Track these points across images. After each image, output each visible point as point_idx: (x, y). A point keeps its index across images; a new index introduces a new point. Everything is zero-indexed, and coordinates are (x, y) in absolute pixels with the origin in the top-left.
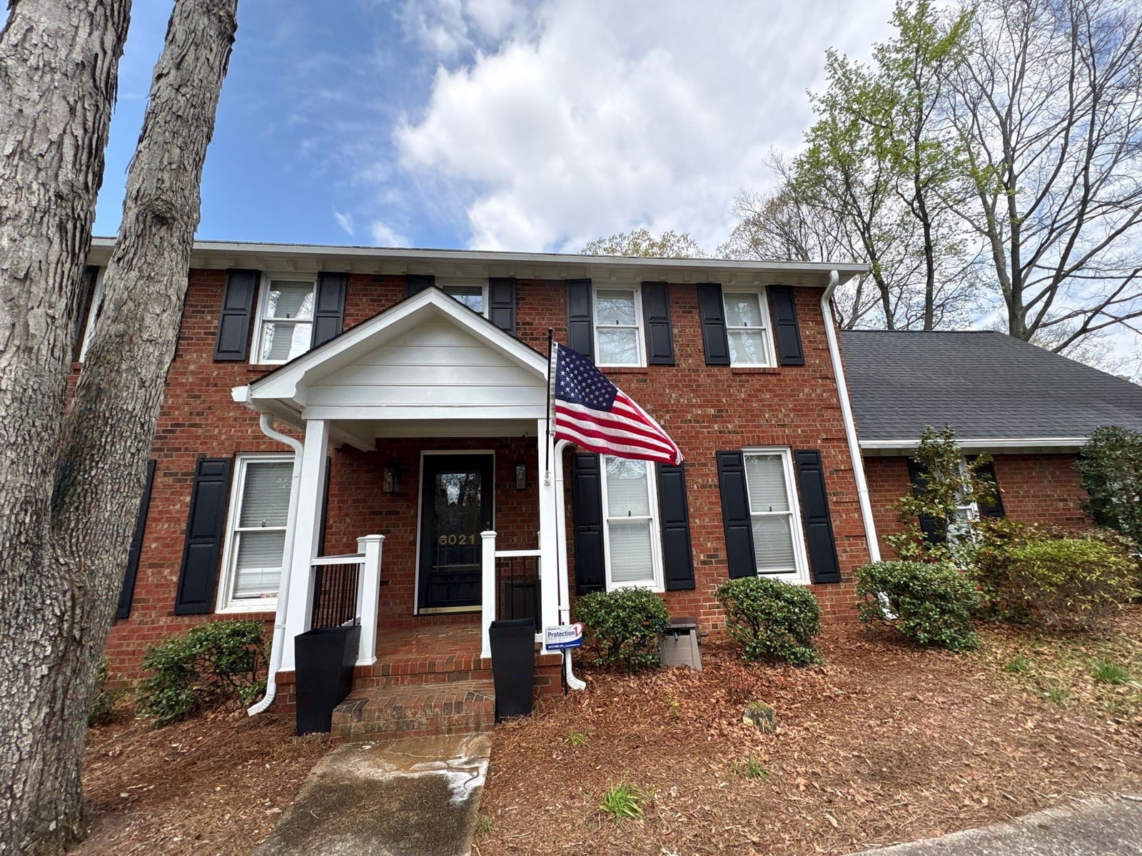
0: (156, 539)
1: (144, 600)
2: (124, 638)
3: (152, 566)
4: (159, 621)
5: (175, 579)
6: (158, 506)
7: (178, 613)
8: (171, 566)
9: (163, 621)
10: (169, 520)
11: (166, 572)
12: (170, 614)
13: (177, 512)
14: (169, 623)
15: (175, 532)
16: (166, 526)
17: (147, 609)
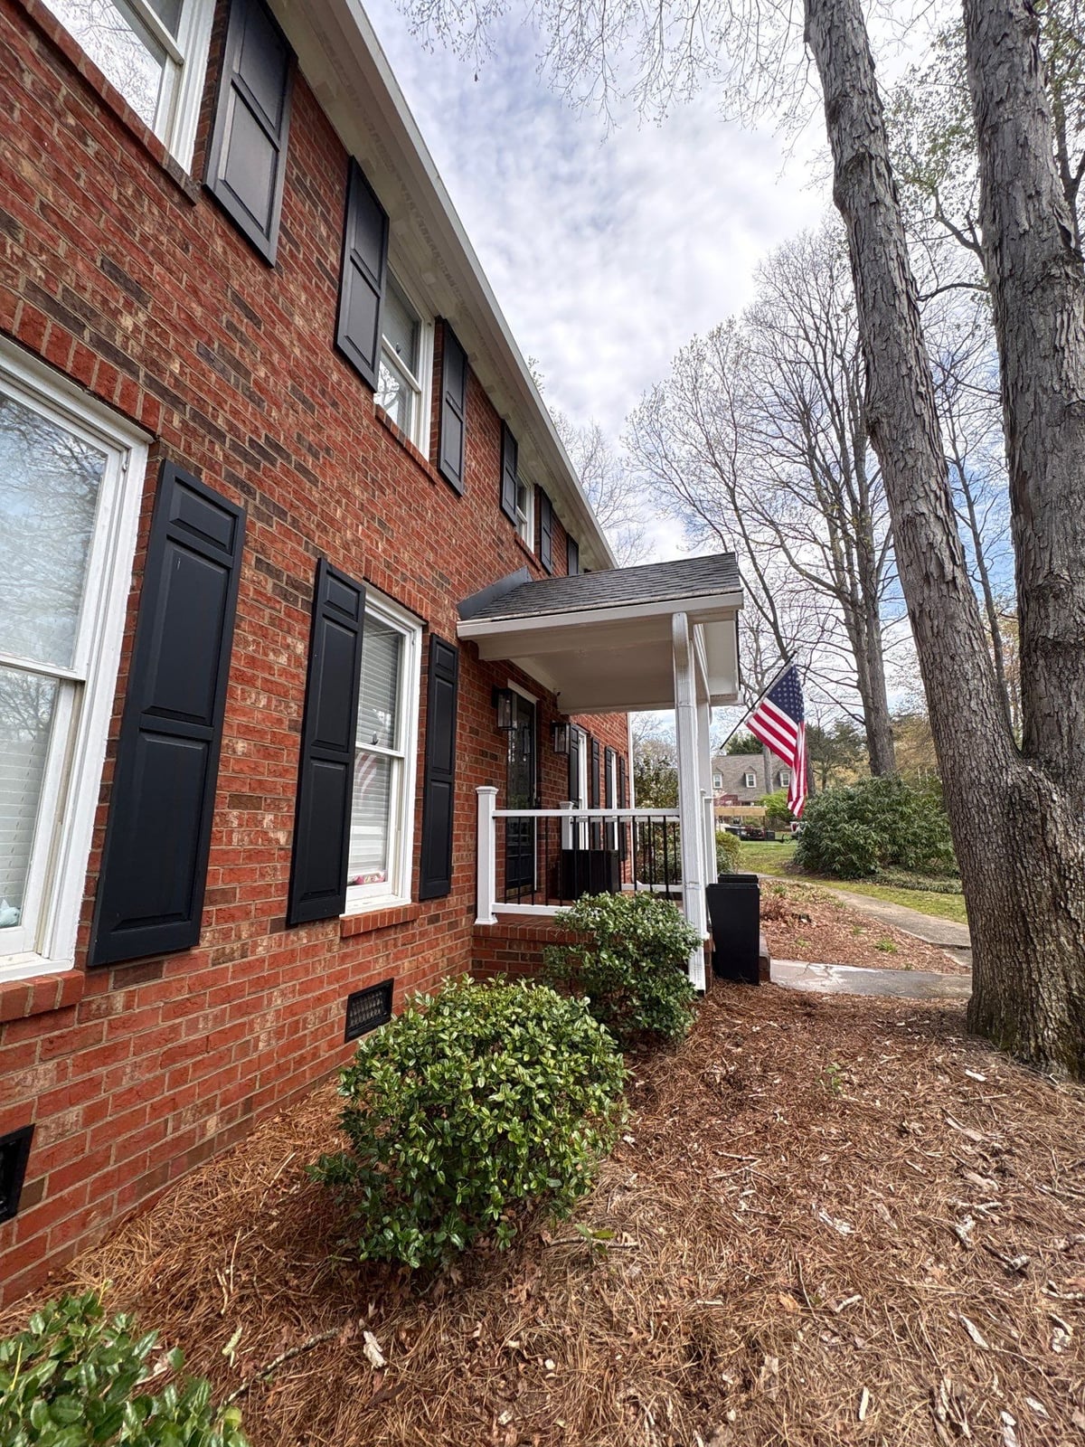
0: (246, 732)
1: (226, 895)
2: (180, 1009)
3: (238, 801)
4: (255, 945)
5: (282, 837)
6: (247, 644)
7: (290, 924)
8: (274, 806)
9: (266, 945)
10: (269, 687)
11: (269, 818)
12: (275, 927)
13: (283, 672)
14: (275, 950)
15: (280, 721)
16: (263, 702)
17: (232, 918)
